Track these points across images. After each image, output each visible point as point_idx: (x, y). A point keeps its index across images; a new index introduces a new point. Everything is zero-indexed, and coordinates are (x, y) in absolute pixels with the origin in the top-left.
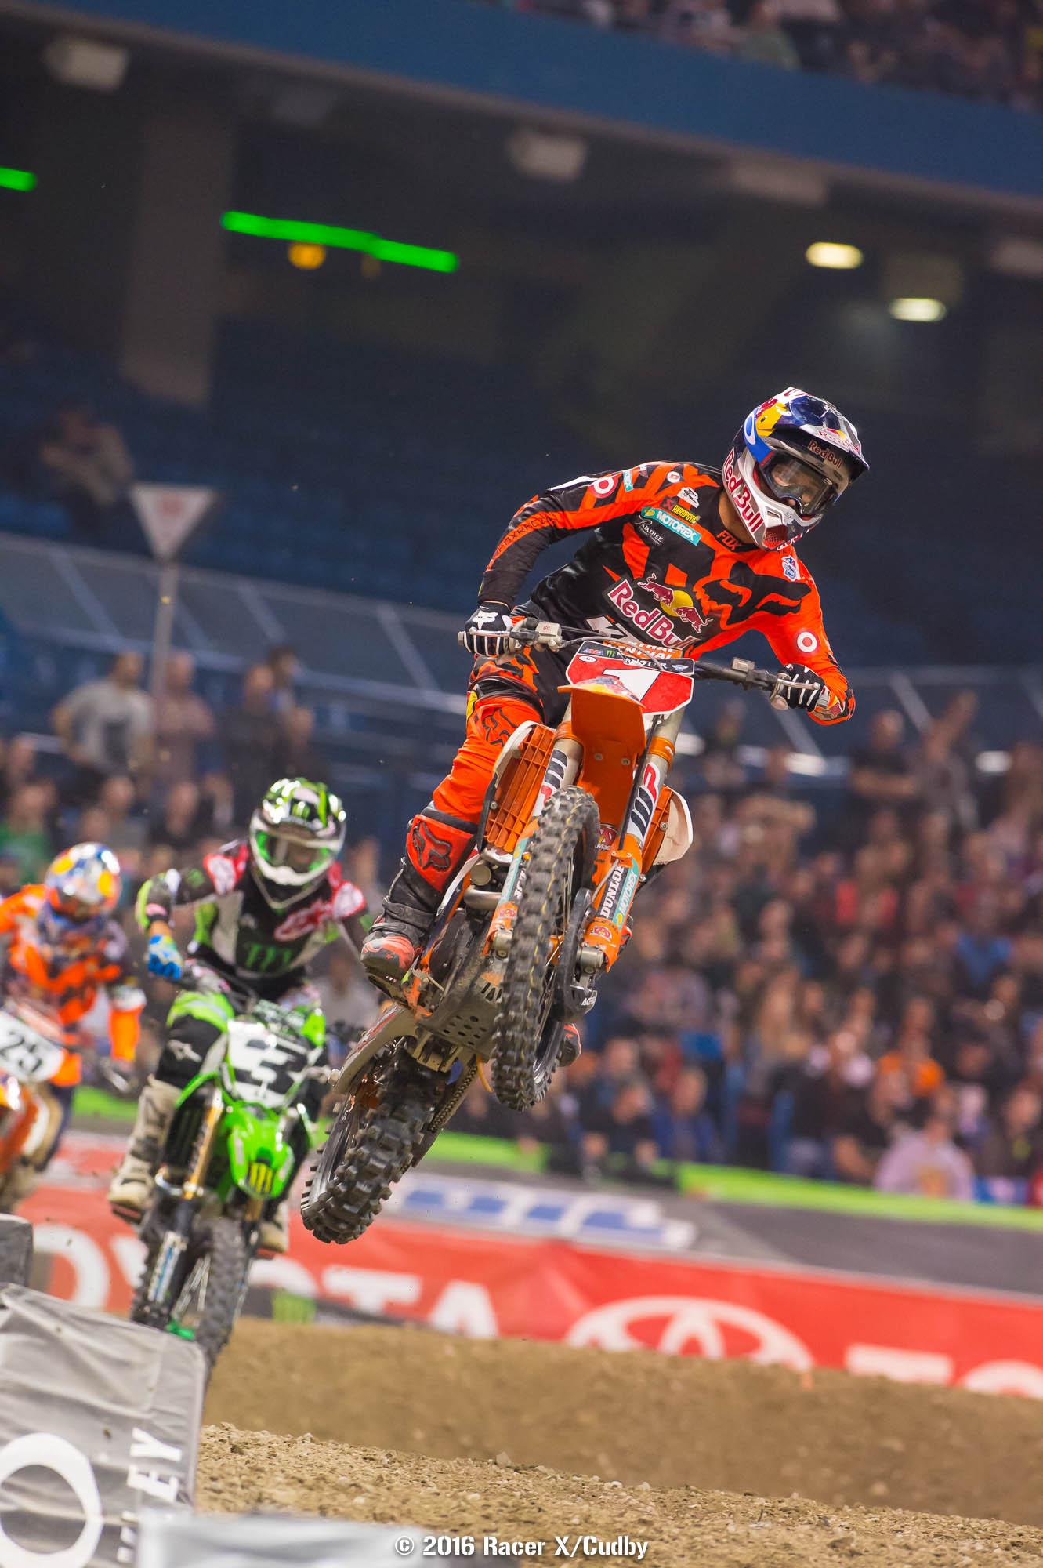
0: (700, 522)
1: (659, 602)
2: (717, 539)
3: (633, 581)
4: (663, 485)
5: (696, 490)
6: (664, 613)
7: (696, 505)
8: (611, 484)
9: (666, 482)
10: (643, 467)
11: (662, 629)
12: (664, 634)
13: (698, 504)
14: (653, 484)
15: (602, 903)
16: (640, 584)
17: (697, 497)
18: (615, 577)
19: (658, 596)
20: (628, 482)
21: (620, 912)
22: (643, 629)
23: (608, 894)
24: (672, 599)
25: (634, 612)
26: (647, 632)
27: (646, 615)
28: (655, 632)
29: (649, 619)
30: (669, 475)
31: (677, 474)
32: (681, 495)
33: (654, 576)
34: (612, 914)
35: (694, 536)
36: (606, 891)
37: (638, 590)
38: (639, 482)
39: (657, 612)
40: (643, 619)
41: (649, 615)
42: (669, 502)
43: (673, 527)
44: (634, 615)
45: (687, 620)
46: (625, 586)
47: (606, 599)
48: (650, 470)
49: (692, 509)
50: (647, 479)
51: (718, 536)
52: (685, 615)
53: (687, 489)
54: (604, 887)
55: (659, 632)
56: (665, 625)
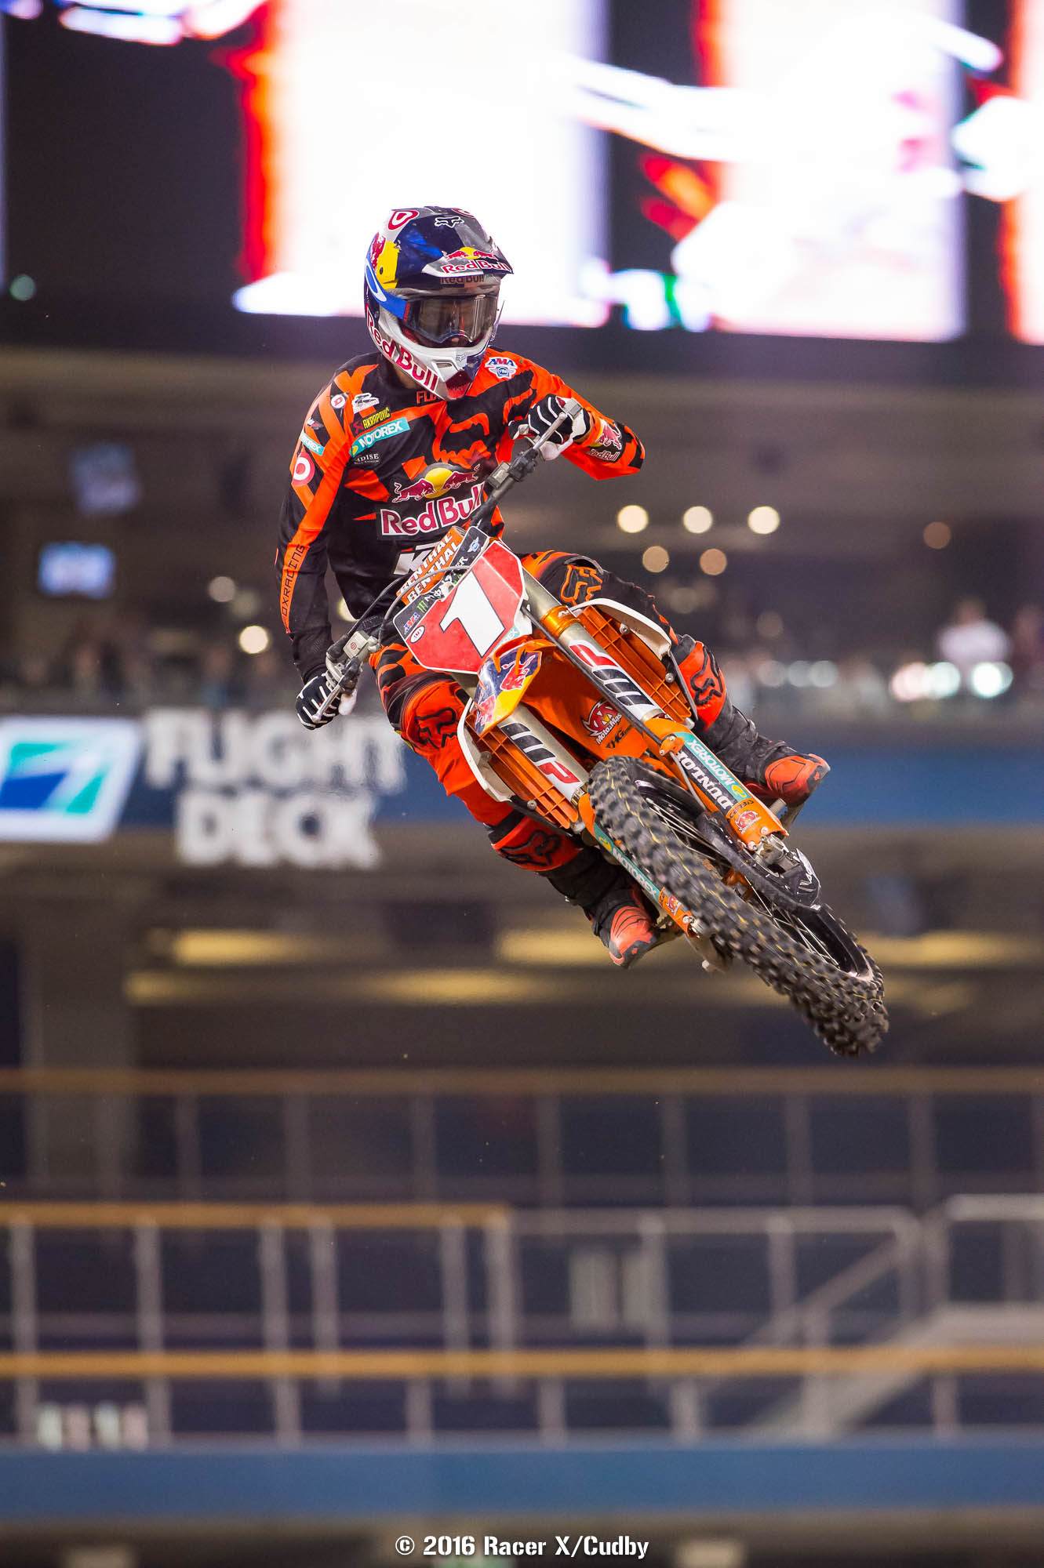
0: (392, 410)
1: (424, 497)
2: (420, 405)
3: (387, 504)
4: (338, 417)
5: (364, 390)
6: (435, 500)
7: (376, 401)
8: (306, 462)
9: (337, 411)
10: (309, 421)
11: (448, 510)
12: (455, 511)
13: (377, 399)
14: (331, 423)
15: (711, 798)
16: (395, 500)
17: (370, 395)
18: (373, 516)
19: (418, 496)
20: (315, 447)
21: (730, 785)
22: (438, 528)
23: (705, 786)
24: (431, 487)
25: (416, 526)
26: (443, 526)
27: (425, 516)
28: (448, 518)
29: (430, 516)
30: (333, 404)
31: (338, 396)
32: (356, 409)
33: (397, 486)
34: (731, 797)
35: (400, 425)
36: (700, 786)
37: (397, 506)
38: (322, 436)
39: (430, 505)
40: (427, 522)
41: (427, 513)
42: (356, 425)
43: (377, 437)
44: (418, 528)
45: (459, 484)
46: (386, 514)
47: (386, 539)
48: (317, 416)
49: (378, 408)
50: (324, 427)
51: (418, 402)
52: (454, 484)
53: (356, 399)
54: (695, 785)
55: (449, 515)
56: (446, 505)
